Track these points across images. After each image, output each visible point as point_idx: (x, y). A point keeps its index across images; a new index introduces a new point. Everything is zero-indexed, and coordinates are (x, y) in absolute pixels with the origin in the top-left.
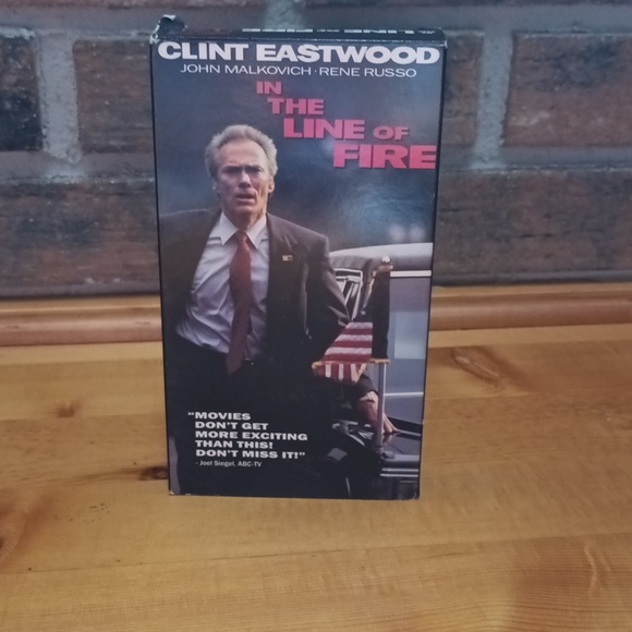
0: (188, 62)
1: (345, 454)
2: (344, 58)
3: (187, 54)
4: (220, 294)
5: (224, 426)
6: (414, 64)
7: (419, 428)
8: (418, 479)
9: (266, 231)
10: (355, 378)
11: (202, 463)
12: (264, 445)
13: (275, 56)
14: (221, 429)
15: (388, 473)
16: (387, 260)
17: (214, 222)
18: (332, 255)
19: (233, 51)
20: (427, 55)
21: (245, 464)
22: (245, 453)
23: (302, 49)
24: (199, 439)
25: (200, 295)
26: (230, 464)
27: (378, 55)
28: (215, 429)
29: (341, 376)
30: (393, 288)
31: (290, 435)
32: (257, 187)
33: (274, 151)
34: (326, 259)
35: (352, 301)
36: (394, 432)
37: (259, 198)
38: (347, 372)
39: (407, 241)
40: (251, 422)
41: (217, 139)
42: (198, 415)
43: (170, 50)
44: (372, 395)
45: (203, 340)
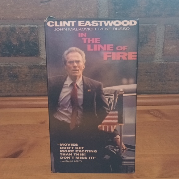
1: (110, 157)
2: (106, 25)
3: (56, 25)
5: (69, 148)
6: (129, 26)
7: (134, 147)
8: (134, 165)
9: (82, 82)
10: (112, 130)
11: (62, 161)
12: (83, 155)
13: (84, 25)
14: (68, 149)
15: (125, 163)
16: (122, 90)
17: (65, 79)
18: (104, 89)
19: (71, 23)
20: (133, 23)
21: (76, 161)
22: (76, 157)
23: (93, 22)
24: (61, 153)
25: (61, 104)
26: (71, 161)
27: (117, 23)
28: (66, 149)
29: (108, 130)
30: (124, 100)
31: (91, 151)
32: (79, 67)
33: (84, 55)
34: (102, 91)
35: (111, 105)
36: (126, 149)
37: (80, 71)
38: (110, 128)
39: (128, 84)
40: (78, 146)
41: (66, 52)
42: (61, 144)
43: (51, 24)
44: (118, 136)
45: (62, 119)
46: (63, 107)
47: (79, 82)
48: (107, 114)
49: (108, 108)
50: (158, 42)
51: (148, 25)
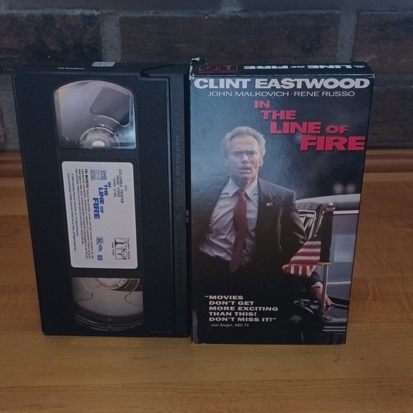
0: (212, 90)
1: (301, 318)
2: (309, 86)
3: (212, 85)
4: (227, 226)
5: (227, 303)
6: (353, 89)
7: (347, 303)
8: (346, 332)
9: (257, 189)
10: (309, 274)
11: (213, 325)
12: (251, 314)
13: (267, 85)
14: (225, 305)
15: (327, 329)
16: (332, 204)
17: (225, 185)
18: (298, 202)
19: (241, 83)
20: (362, 83)
21: (239, 325)
22: (239, 319)
23: (284, 81)
24: (211, 311)
25: (214, 227)
26: (230, 325)
27: (331, 83)
28: (221, 305)
29: (300, 273)
30: (335, 221)
31: (267, 308)
32: (252, 163)
33: (264, 141)
34: (294, 205)
35: (308, 229)
36: (332, 305)
37: (253, 169)
38: (304, 270)
39: (344, 193)
40: (243, 301)
41: (228, 135)
42: (211, 297)
43: (202, 84)
44: (319, 284)
45: (216, 253)
46: (219, 232)
47: (251, 190)
48: (301, 246)
49: (304, 235)
50: (342, 45)
51: (323, 12)
